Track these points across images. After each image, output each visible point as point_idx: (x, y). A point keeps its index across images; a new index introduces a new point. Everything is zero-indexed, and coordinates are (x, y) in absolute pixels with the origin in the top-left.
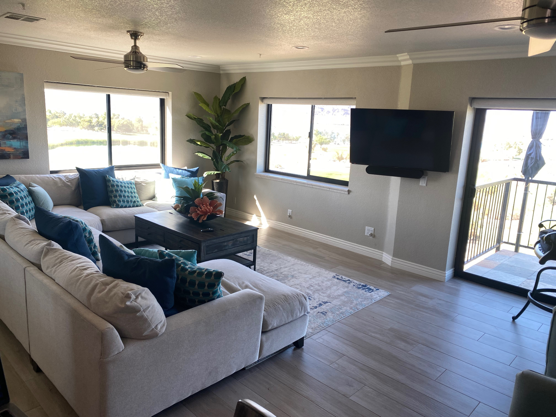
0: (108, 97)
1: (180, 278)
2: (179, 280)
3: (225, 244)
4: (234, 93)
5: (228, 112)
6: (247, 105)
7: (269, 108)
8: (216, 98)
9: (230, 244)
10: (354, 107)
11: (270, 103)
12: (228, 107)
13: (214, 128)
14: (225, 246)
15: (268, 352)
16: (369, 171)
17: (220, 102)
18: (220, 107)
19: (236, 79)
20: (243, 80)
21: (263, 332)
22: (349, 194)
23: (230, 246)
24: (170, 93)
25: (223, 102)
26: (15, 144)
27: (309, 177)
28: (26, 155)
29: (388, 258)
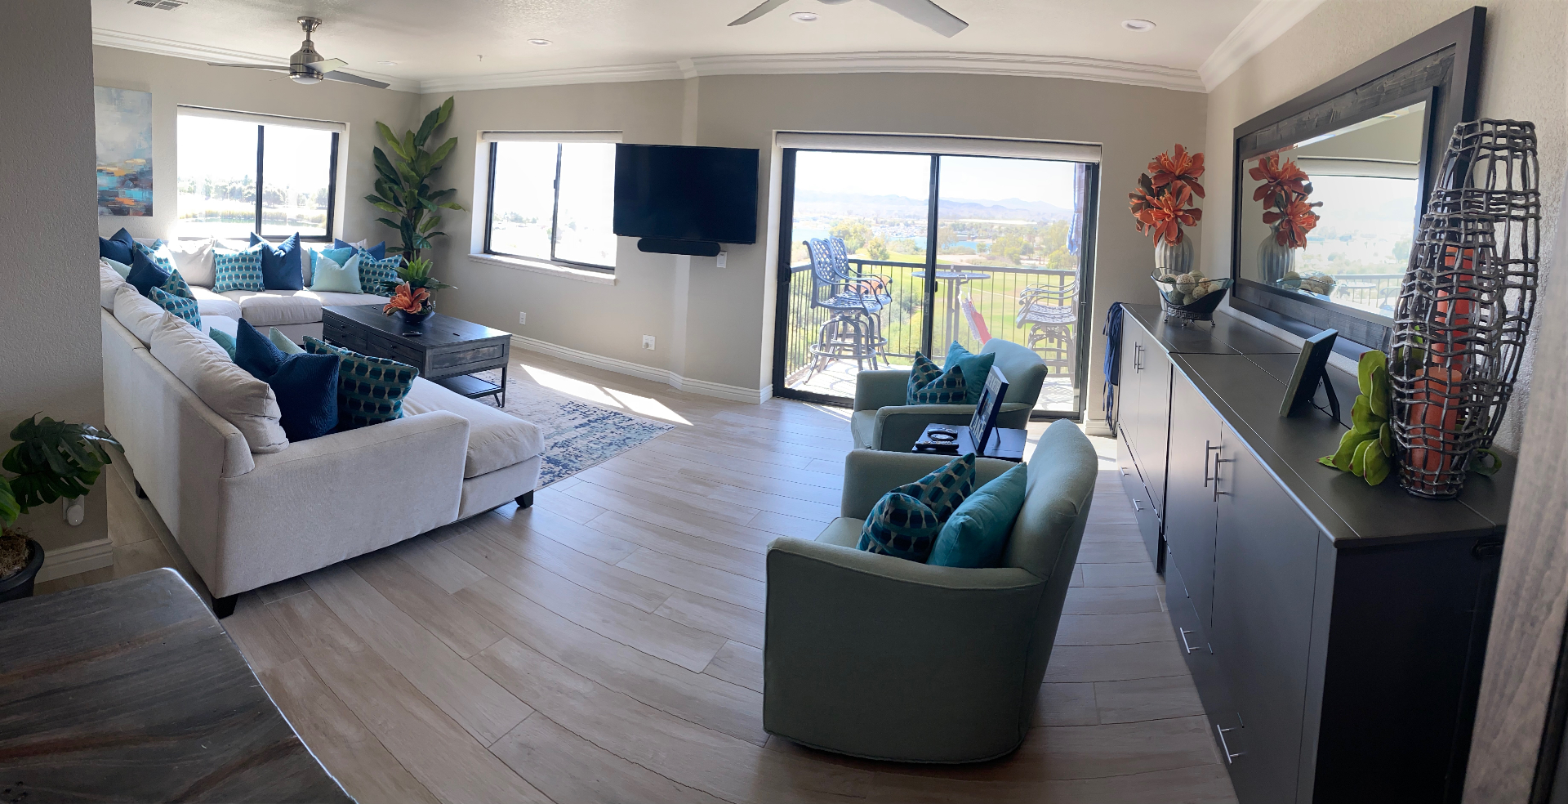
0: (261, 129)
1: (343, 381)
2: (343, 384)
3: (461, 355)
4: (437, 124)
5: (426, 154)
6: (455, 140)
7: (493, 148)
8: (409, 133)
9: (469, 355)
10: (620, 142)
11: (494, 141)
12: (425, 148)
13: (406, 181)
14: (460, 359)
15: (472, 510)
16: (642, 247)
17: (414, 140)
18: (415, 147)
19: (440, 103)
20: (450, 103)
21: (465, 479)
22: (615, 284)
23: (468, 359)
24: (348, 124)
25: (420, 138)
26: (135, 195)
27: (554, 260)
28: (149, 211)
29: (677, 380)
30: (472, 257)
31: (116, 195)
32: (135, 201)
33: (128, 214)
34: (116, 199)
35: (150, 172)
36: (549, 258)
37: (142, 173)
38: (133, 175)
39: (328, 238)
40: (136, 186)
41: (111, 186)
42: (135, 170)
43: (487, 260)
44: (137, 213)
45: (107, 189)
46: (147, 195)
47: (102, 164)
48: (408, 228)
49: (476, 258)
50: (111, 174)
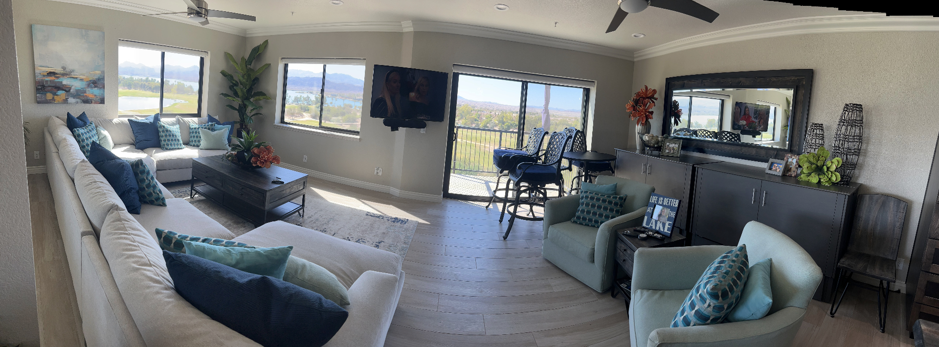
0: (163, 55)
4: (258, 54)
5: (252, 70)
6: (268, 66)
7: (286, 66)
8: (243, 58)
11: (287, 63)
12: (252, 67)
13: (241, 84)
16: (385, 124)
17: (246, 62)
18: (247, 66)
19: (260, 42)
20: (266, 43)
22: (361, 141)
24: (209, 52)
25: (249, 62)
26: (96, 91)
27: (321, 127)
28: (102, 101)
29: (396, 191)
30: (275, 125)
31: (85, 92)
32: (95, 96)
33: (92, 103)
34: (85, 94)
35: (103, 79)
36: (318, 126)
37: (99, 79)
38: (94, 81)
39: (198, 115)
40: (95, 87)
41: (82, 87)
42: (95, 78)
43: (283, 127)
44: (96, 103)
45: (80, 89)
46: (102, 92)
47: (77, 74)
48: (242, 110)
49: (278, 126)
50: (82, 80)
